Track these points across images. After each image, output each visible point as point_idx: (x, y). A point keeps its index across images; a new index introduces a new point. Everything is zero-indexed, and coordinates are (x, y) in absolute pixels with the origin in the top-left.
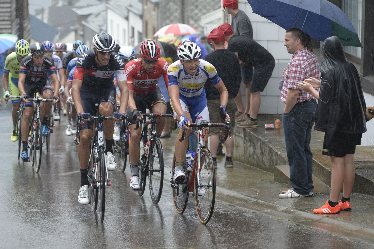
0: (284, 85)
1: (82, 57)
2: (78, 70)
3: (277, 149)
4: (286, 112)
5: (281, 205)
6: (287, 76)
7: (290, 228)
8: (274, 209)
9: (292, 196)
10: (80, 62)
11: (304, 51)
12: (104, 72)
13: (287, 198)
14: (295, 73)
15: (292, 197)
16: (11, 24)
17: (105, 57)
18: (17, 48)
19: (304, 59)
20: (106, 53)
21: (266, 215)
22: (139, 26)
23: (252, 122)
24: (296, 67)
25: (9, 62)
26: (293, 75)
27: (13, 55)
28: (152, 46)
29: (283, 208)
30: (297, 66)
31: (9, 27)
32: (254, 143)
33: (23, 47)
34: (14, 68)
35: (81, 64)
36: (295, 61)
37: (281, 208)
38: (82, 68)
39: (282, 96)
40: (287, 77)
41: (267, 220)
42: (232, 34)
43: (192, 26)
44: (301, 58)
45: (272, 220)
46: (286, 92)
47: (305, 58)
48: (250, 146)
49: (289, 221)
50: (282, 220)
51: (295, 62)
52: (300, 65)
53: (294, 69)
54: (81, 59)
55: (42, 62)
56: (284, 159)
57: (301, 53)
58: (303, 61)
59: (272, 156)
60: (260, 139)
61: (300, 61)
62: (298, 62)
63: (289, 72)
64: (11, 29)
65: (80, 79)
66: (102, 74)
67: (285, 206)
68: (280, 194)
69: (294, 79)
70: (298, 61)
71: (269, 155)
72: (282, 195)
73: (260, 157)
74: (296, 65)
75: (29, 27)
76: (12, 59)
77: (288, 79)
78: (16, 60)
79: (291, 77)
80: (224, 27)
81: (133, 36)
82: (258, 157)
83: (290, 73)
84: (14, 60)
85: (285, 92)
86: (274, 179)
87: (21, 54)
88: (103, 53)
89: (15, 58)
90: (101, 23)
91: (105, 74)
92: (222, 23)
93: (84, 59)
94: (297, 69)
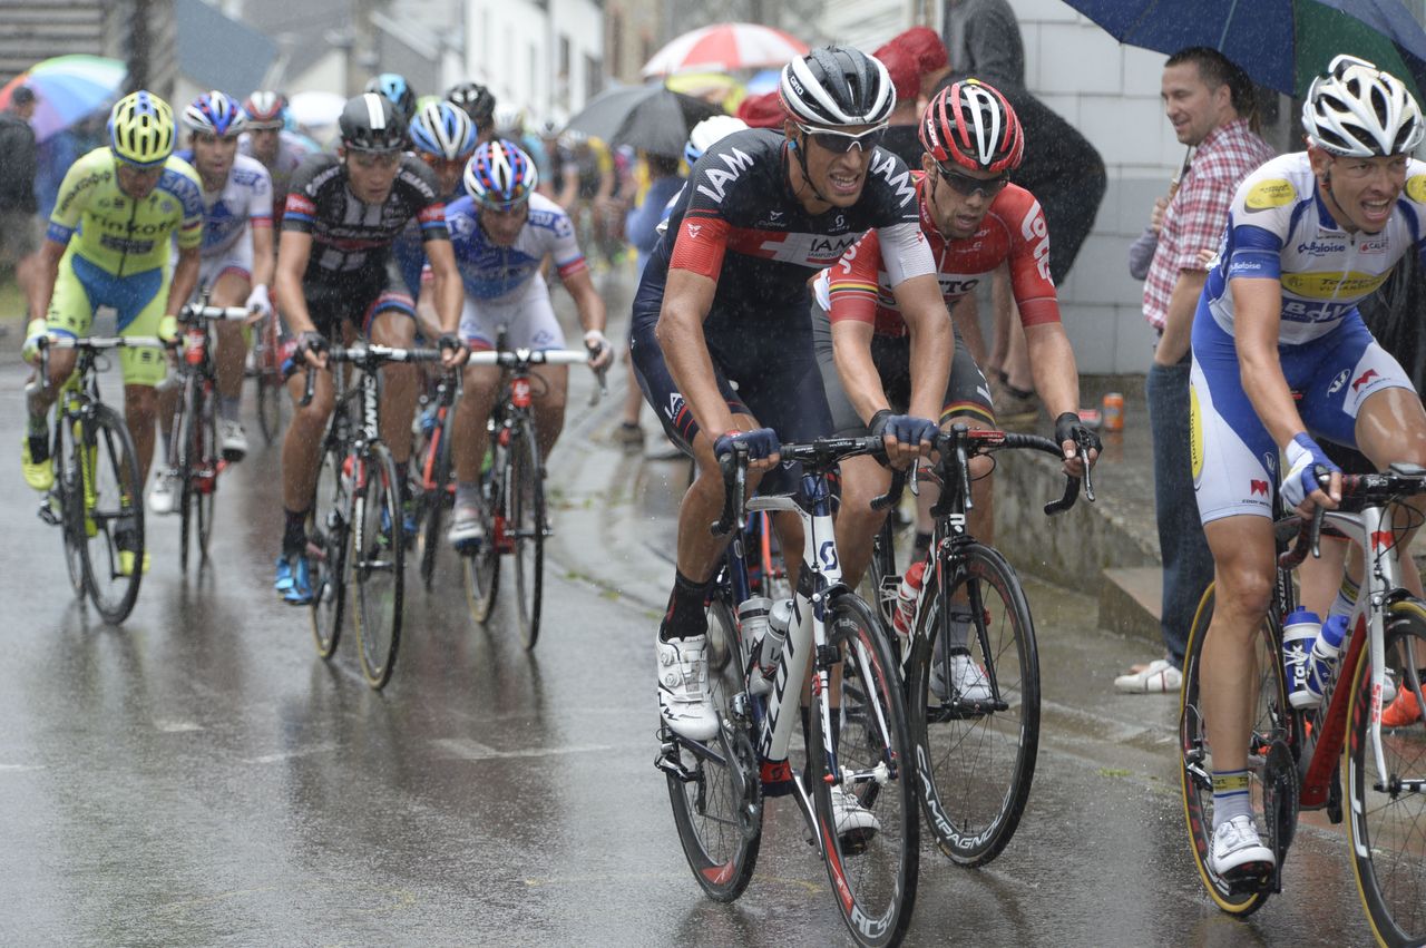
0: (1157, 258)
1: (726, 168)
2: (697, 228)
3: (1109, 505)
4: (1163, 362)
5: (1121, 719)
6: (1174, 223)
7: (1156, 807)
8: (1097, 736)
9: (1167, 685)
10: (712, 187)
11: (1238, 131)
12: (822, 238)
13: (1144, 691)
14: (1208, 211)
15: (1164, 691)
16: (102, 21)
17: (844, 161)
18: (119, 127)
19: (1243, 161)
20: (849, 140)
21: (1067, 756)
22: (588, 36)
23: (1017, 401)
24: (1212, 188)
25: (78, 188)
26: (1201, 218)
27: (99, 159)
28: (984, 106)
29: (1131, 732)
30: (1217, 184)
31: (94, 30)
32: (1021, 483)
33: (145, 123)
34: (99, 221)
35: (719, 200)
36: (1210, 165)
37: (1122, 730)
38: (720, 222)
39: (1147, 302)
40: (1175, 229)
41: (1069, 776)
42: (941, 66)
43: (789, 35)
44: (1230, 155)
45: (1086, 776)
46: (1167, 288)
47: (1246, 157)
48: (1008, 493)
49: (1153, 778)
50: (1125, 775)
51: (1209, 171)
52: (1227, 182)
53: (1205, 195)
54: (718, 177)
55: (388, 184)
56: (1136, 545)
57: (1229, 138)
58: (1239, 166)
59: (1090, 531)
60: (1045, 469)
61: (1228, 165)
62: (1219, 168)
63: (1182, 206)
64: (100, 38)
65: (708, 272)
66: (810, 246)
67: (1139, 722)
68: (1119, 675)
69: (1203, 233)
70: (1222, 165)
71: (1079, 527)
72: (1126, 680)
73: (1046, 537)
74: (1214, 179)
75: (170, 32)
76: (94, 175)
77: (1175, 237)
78: (113, 181)
79: (1194, 224)
80: (911, 40)
81: (565, 70)
82: (1037, 538)
83: (1188, 211)
84: (102, 183)
85: (1161, 285)
86: (1096, 620)
87: (137, 155)
88: (838, 145)
89: (107, 176)
90: (444, 21)
91: (821, 246)
92: (903, 24)
93: (733, 178)
94: (1217, 197)
